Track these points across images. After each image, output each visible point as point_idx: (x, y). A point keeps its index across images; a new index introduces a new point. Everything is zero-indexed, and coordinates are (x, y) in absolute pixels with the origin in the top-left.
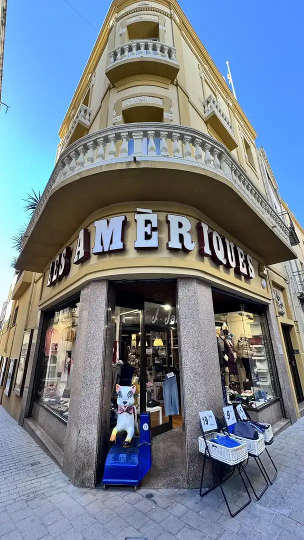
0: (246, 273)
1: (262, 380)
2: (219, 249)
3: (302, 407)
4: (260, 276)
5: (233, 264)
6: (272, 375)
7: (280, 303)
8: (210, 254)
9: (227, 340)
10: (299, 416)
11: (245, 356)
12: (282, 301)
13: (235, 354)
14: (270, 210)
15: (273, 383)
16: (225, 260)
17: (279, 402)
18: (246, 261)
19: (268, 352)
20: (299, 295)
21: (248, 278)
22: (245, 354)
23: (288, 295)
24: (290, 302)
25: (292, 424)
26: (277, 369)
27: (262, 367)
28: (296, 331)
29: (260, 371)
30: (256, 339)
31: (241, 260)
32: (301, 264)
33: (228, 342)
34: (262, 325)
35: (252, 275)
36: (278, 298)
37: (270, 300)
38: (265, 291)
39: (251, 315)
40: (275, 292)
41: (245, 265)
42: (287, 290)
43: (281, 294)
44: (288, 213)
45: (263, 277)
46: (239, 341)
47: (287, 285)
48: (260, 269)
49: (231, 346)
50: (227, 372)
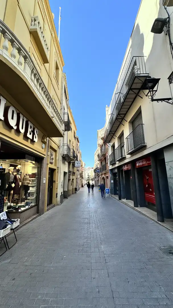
0: (31, 138)
1: (31, 196)
2: (12, 118)
3: (48, 207)
4: (42, 142)
5: (22, 131)
6: (37, 193)
7: (52, 157)
8: (3, 120)
9: (18, 175)
10: (46, 211)
11: (26, 184)
12: (54, 157)
13: (20, 183)
14: (55, 108)
15: (36, 197)
16: (16, 127)
17: (37, 206)
18: (33, 132)
19: (38, 182)
20: (62, 155)
21: (32, 141)
22: (26, 183)
23: (58, 154)
24: (57, 158)
25: (40, 215)
26: (40, 190)
27: (32, 190)
28: (57, 172)
29: (31, 192)
30: (33, 175)
31: (29, 130)
32: (70, 141)
33: (18, 176)
34: (38, 168)
35: (36, 140)
36: (52, 155)
37: (45, 155)
38: (43, 150)
39: (34, 162)
40: (51, 152)
41: (32, 133)
42: (58, 152)
43: (54, 153)
44: (68, 114)
45: (44, 143)
46: (25, 176)
47: (58, 149)
48: (43, 138)
49: (19, 178)
50: (12, 194)
